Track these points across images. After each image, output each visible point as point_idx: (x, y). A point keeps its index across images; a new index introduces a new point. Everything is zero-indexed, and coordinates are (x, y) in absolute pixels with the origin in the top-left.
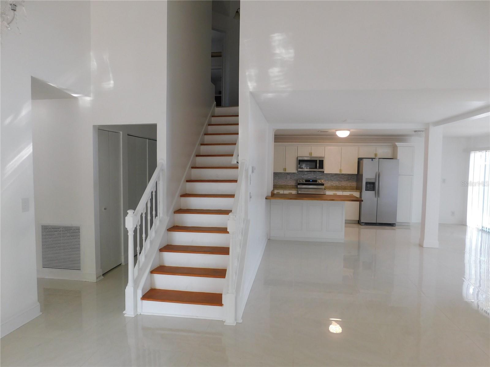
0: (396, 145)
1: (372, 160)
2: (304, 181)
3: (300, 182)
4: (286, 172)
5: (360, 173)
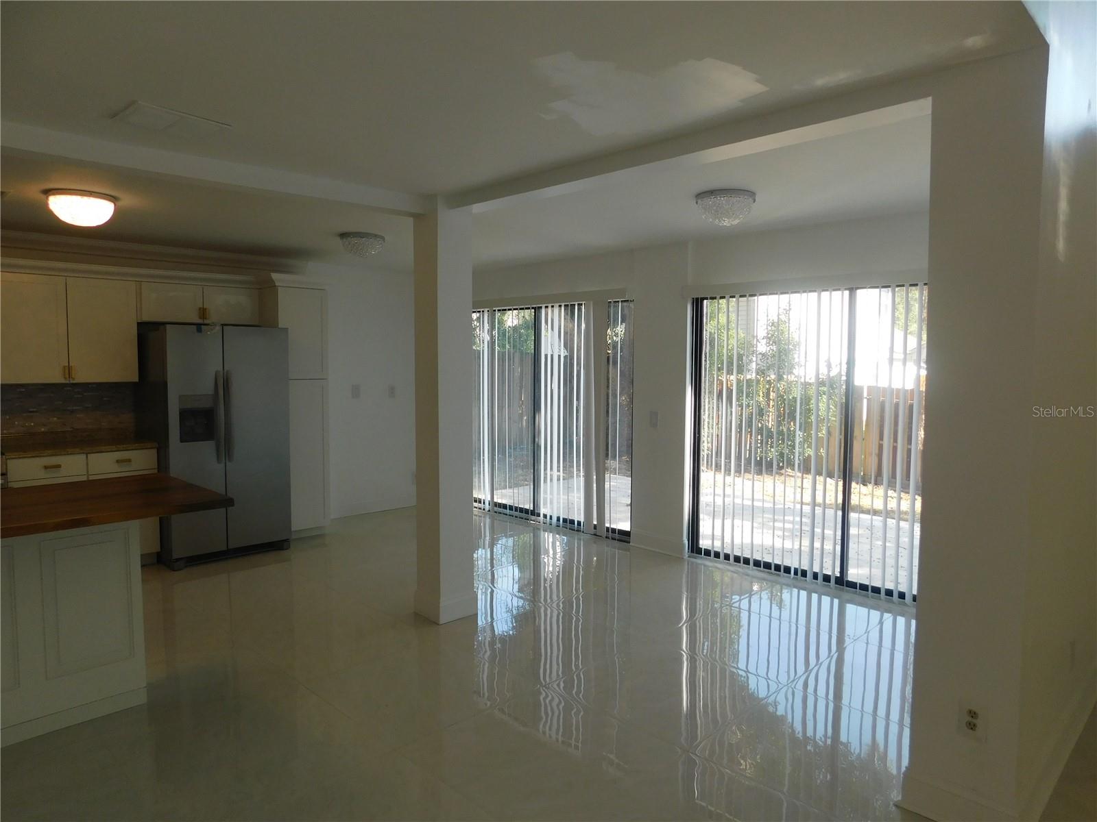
0: (273, 281)
1: (199, 330)
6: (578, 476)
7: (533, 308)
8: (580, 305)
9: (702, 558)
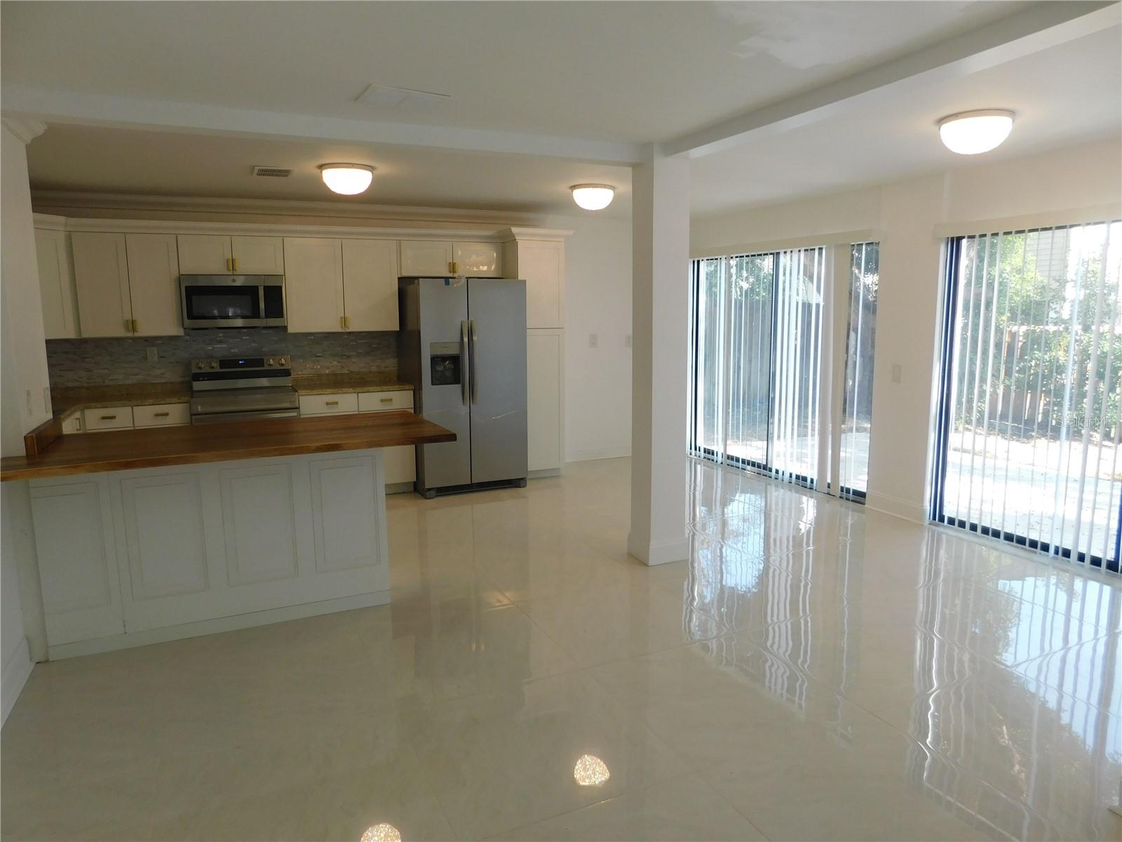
0: (513, 235)
1: (447, 283)
2: (214, 365)
3: (200, 368)
4: (137, 335)
5: (410, 326)
6: (813, 435)
7: (771, 254)
8: (821, 249)
9: (944, 526)
